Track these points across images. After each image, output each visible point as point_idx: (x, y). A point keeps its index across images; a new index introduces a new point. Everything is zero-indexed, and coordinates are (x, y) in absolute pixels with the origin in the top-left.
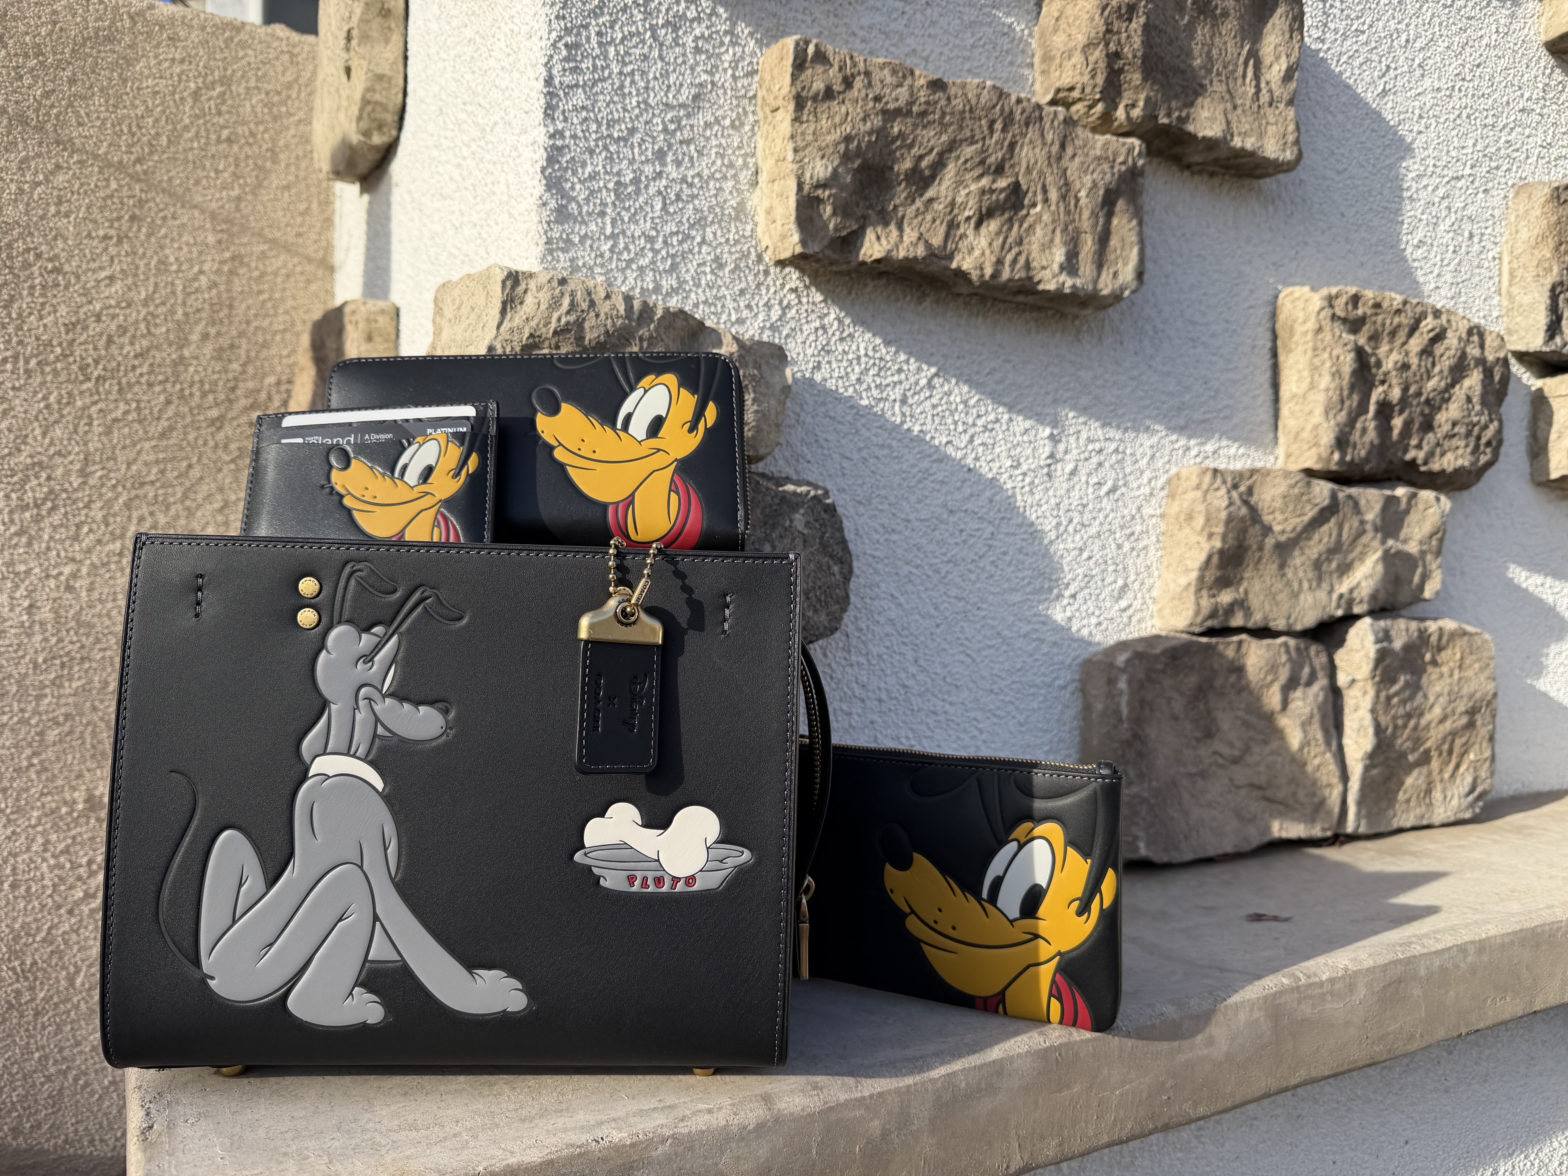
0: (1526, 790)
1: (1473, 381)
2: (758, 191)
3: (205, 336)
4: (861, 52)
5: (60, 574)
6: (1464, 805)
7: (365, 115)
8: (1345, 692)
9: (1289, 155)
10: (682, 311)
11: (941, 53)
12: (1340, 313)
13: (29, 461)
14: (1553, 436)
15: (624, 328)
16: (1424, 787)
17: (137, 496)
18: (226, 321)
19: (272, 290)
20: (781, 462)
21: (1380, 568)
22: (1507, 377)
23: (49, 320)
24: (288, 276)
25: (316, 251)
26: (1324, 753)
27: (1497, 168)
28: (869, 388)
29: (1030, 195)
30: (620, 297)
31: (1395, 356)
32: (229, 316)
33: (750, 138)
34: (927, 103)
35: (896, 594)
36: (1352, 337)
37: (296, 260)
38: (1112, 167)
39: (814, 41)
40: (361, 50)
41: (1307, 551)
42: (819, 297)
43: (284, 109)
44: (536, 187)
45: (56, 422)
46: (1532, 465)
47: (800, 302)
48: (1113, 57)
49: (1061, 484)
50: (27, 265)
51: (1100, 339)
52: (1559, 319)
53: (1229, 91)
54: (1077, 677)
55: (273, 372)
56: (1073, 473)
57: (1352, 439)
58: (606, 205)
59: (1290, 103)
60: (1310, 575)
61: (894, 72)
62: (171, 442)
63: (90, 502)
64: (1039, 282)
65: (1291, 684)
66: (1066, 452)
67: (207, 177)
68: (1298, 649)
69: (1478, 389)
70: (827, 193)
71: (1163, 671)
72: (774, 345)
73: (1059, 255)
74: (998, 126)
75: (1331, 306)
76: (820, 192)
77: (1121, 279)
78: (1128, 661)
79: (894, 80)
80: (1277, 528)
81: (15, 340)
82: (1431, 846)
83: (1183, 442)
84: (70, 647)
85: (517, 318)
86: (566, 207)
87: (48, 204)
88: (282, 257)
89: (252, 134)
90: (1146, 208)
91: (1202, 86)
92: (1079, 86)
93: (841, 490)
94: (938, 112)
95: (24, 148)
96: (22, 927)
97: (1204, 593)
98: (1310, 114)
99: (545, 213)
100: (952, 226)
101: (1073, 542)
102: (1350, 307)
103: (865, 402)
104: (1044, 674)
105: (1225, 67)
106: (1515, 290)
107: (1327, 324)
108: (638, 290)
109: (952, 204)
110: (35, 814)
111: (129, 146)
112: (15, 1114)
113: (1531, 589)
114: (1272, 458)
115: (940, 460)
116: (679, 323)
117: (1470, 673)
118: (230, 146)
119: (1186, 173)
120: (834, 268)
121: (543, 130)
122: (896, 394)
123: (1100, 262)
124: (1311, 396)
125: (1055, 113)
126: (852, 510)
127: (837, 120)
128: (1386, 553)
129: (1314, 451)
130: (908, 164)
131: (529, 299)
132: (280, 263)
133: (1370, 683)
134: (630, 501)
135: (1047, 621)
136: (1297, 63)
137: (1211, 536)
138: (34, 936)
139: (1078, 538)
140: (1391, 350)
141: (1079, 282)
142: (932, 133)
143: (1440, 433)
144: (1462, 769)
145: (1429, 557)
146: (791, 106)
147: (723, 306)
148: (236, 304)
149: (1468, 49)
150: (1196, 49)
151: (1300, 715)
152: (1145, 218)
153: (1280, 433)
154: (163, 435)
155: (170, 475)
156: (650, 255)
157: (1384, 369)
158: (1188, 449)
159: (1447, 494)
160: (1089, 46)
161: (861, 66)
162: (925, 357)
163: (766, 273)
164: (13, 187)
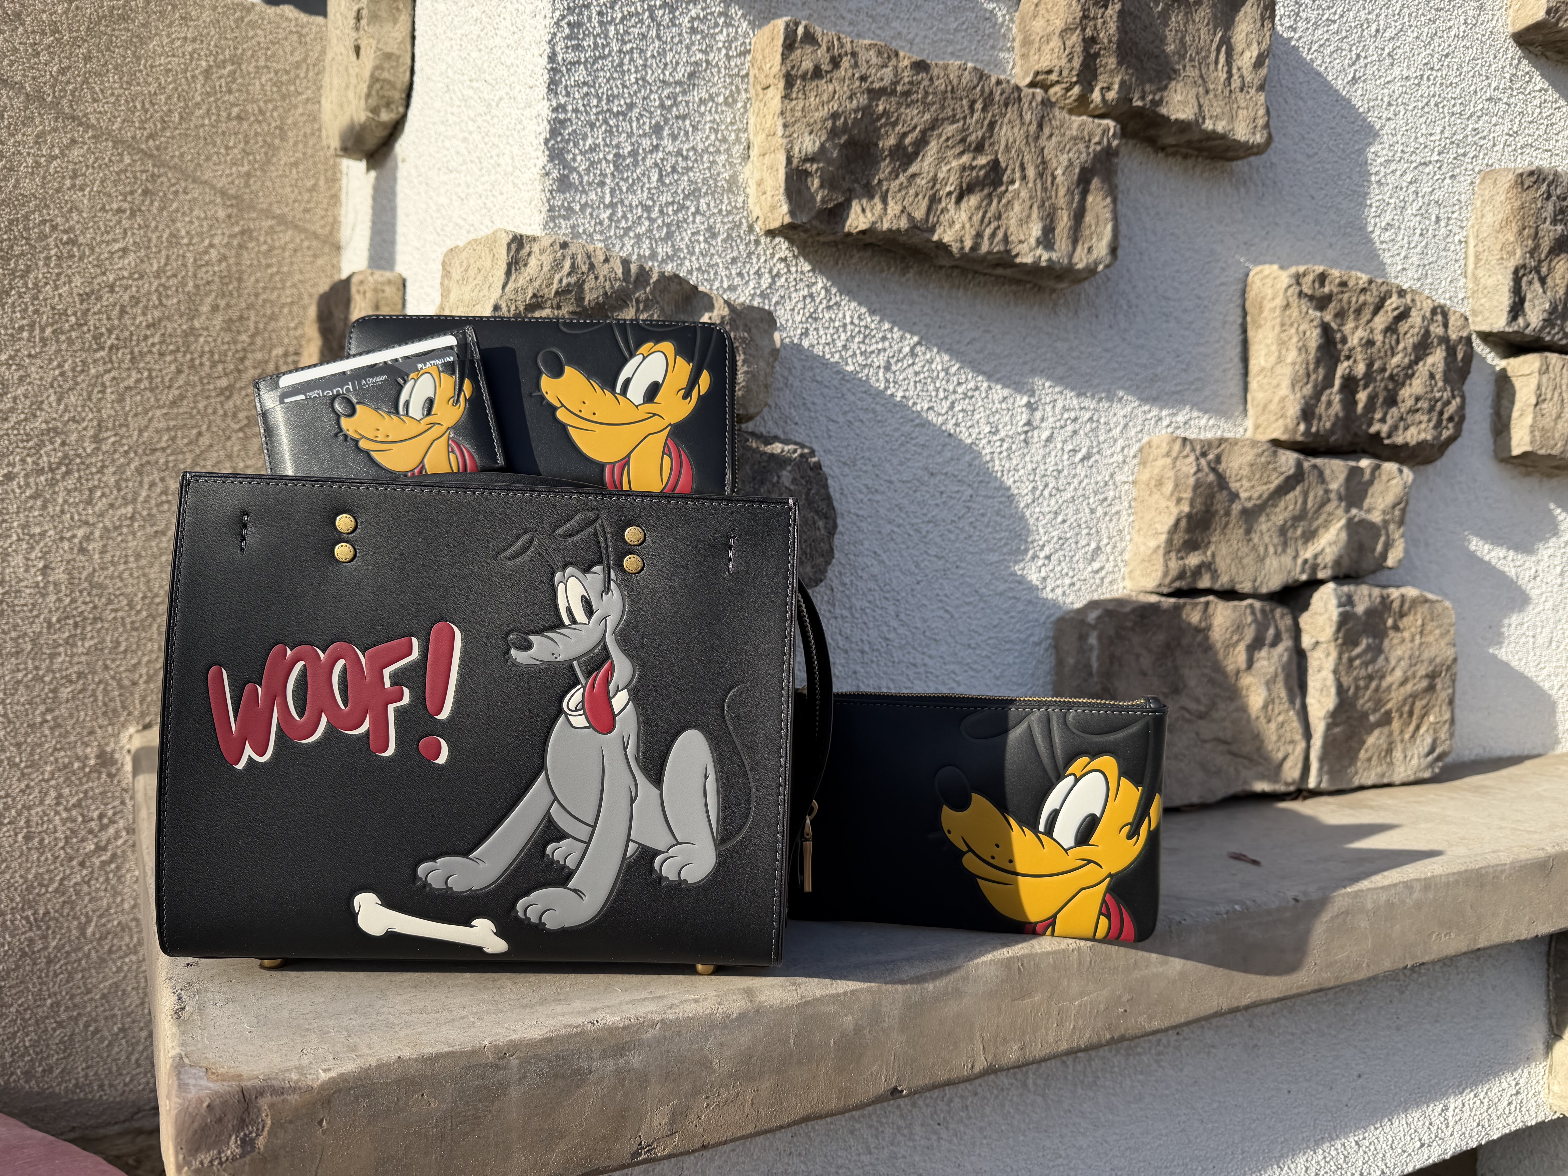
0: (1487, 755)
1: (1436, 358)
2: (750, 164)
3: (215, 308)
4: (849, 34)
5: (74, 536)
6: (1423, 765)
7: (374, 93)
8: (1309, 654)
9: (1259, 138)
10: (676, 276)
11: (925, 37)
12: (1307, 290)
13: (44, 426)
14: (1515, 414)
15: (621, 290)
16: (1385, 746)
17: (148, 462)
18: (235, 294)
19: (280, 265)
20: (770, 423)
21: (1344, 535)
22: (1470, 355)
23: (64, 290)
24: (295, 251)
25: (323, 227)
26: (1288, 711)
27: (1464, 155)
28: (854, 355)
29: (1009, 172)
30: (618, 261)
31: (1360, 333)
32: (238, 289)
33: (743, 114)
34: (911, 83)
35: (879, 551)
36: (1318, 314)
37: (303, 236)
38: (1088, 147)
39: (804, 23)
40: (370, 30)
41: (1273, 518)
42: (807, 267)
43: (292, 88)
44: (541, 158)
45: (71, 389)
46: (1495, 442)
47: (789, 271)
48: (1090, 42)
49: (1037, 450)
50: (43, 237)
51: (1076, 312)
52: (1522, 301)
53: (1201, 76)
54: (1051, 634)
55: (281, 344)
56: (1049, 440)
57: (1317, 411)
58: (605, 176)
59: (1261, 88)
60: (1276, 540)
61: (879, 53)
62: (181, 410)
63: (103, 467)
64: (1017, 255)
65: (1256, 645)
66: (1042, 420)
67: (217, 153)
68: (1263, 611)
69: (1441, 367)
70: (815, 166)
71: (1132, 629)
72: (763, 310)
73: (1036, 230)
74: (979, 106)
75: (1298, 283)
76: (808, 165)
77: (1095, 254)
78: (1099, 618)
79: (880, 61)
80: (1243, 495)
81: (31, 308)
82: (1390, 802)
83: (1155, 412)
84: (83, 607)
85: (521, 280)
86: (567, 177)
87: (64, 178)
88: (290, 232)
89: (262, 112)
90: (1121, 187)
91: (1175, 71)
92: (1057, 69)
93: (827, 452)
94: (921, 91)
95: (41, 123)
96: (35, 877)
97: (1173, 555)
98: (1281, 100)
99: (548, 182)
100: (934, 200)
101: (1049, 505)
102: (1317, 285)
103: (850, 368)
104: (1019, 631)
105: (1198, 53)
106: (1480, 273)
107: (1294, 301)
108: (634, 257)
109: (934, 179)
110: (48, 768)
111: (142, 122)
112: (27, 1058)
113: (1493, 562)
114: (1241, 430)
115: (922, 425)
116: (674, 287)
117: (1431, 639)
118: (240, 123)
119: (1160, 155)
120: (822, 239)
121: (546, 104)
122: (881, 360)
123: (1075, 238)
124: (1279, 370)
125: (1033, 94)
126: (837, 471)
127: (825, 97)
128: (1350, 521)
129: (1281, 422)
130: (892, 141)
131: (533, 262)
132: (288, 238)
133: (1333, 644)
134: (626, 462)
135: (1022, 581)
136: (1269, 50)
137: (1179, 501)
138: (47, 886)
139: (1053, 502)
140: (1357, 327)
141: (1054, 256)
142: (915, 112)
143: (1404, 407)
144: (1422, 730)
145: (1392, 527)
146: (781, 84)
147: (716, 273)
148: (245, 277)
149: (1436, 39)
150: (1170, 36)
151: (1264, 674)
152: (1120, 196)
153: (1249, 406)
154: (174, 403)
155: (181, 442)
156: (647, 223)
157: (1349, 345)
158: (1160, 419)
159: (1411, 468)
160: (1065, 31)
161: (848, 47)
162: (908, 327)
163: (757, 242)
164: (30, 160)
